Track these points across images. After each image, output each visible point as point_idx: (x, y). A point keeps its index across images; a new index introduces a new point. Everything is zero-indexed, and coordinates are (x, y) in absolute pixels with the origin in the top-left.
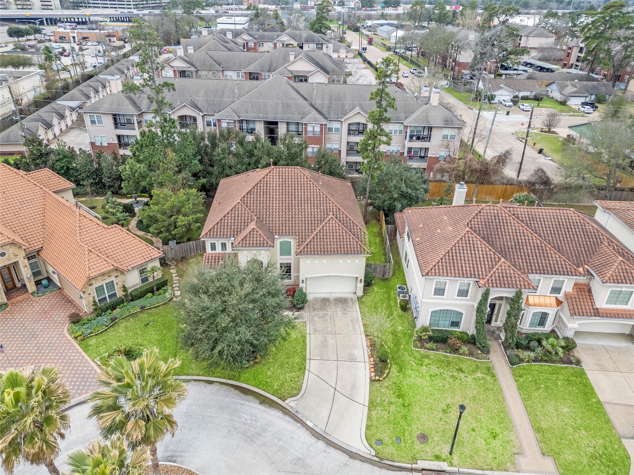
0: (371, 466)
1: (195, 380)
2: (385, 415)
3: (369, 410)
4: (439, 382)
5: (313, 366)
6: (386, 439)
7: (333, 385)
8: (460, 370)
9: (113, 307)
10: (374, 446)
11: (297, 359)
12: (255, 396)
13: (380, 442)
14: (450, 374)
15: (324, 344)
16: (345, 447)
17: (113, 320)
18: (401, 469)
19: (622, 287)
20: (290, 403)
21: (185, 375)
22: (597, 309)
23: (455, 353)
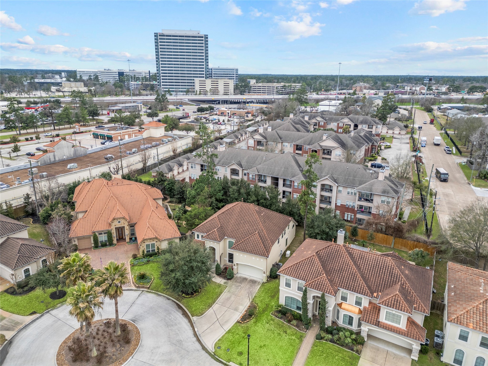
0: (209, 356)
1: (163, 296)
2: (231, 338)
3: (226, 334)
4: (270, 333)
5: (216, 306)
6: (223, 347)
7: (218, 317)
8: (286, 332)
9: (151, 256)
10: (216, 348)
11: (210, 301)
12: (182, 311)
13: (219, 347)
14: (279, 332)
15: (228, 299)
16: (204, 344)
17: (148, 261)
18: (221, 362)
19: (393, 311)
20: (194, 319)
21: (161, 292)
22: (379, 322)
23: (288, 323)
